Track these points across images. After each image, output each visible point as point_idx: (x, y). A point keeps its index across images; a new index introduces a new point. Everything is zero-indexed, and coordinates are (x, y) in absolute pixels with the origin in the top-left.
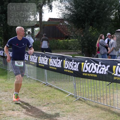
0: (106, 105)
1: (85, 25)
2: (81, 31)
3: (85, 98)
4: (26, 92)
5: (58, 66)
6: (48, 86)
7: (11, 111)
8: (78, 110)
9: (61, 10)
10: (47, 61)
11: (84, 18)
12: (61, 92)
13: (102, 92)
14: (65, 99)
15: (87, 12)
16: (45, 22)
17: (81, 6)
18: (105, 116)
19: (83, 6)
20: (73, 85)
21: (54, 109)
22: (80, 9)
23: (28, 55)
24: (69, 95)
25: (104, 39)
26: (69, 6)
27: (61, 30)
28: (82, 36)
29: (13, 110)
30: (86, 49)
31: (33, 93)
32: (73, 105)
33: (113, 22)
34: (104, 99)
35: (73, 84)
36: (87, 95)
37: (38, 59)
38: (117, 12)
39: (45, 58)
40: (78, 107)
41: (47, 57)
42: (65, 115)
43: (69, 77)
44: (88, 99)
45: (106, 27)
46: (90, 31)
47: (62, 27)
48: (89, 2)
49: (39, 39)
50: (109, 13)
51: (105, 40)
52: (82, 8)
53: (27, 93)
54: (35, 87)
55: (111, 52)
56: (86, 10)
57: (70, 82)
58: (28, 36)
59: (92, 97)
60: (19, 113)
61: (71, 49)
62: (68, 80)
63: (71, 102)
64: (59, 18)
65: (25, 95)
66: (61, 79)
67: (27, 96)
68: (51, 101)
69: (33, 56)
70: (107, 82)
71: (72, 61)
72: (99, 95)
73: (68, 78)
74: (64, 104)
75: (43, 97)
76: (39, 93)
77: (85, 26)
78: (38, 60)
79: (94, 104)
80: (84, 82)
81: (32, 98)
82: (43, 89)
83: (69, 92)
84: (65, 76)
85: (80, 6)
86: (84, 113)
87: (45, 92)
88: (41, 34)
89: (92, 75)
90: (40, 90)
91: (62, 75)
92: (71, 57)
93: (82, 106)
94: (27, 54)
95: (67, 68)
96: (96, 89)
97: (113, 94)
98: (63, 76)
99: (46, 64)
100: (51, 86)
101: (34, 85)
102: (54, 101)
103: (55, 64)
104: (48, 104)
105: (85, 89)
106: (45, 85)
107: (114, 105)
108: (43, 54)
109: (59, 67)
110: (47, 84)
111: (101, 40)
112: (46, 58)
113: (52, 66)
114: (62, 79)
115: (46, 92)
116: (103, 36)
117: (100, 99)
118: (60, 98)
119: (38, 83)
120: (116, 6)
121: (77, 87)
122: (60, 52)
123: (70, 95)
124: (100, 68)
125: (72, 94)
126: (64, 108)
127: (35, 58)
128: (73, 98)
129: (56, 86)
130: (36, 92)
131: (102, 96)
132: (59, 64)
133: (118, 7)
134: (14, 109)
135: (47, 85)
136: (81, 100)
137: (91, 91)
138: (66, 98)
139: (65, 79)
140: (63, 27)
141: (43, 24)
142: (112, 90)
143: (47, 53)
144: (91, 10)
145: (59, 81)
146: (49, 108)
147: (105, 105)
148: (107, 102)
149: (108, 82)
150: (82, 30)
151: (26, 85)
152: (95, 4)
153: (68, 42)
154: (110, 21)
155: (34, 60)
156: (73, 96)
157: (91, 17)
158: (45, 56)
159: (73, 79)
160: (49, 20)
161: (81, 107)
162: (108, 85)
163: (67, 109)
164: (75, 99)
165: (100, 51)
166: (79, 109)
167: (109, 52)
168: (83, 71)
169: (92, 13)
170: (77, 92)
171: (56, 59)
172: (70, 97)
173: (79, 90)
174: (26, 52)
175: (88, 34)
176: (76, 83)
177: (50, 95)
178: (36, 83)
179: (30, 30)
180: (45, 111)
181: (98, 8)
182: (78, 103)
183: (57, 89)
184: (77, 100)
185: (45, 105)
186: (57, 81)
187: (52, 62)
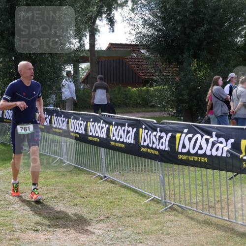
0: (227, 219)
1: (182, 56)
2: (175, 69)
3: (184, 206)
5: (128, 141)
6: (108, 181)
7: (32, 231)
8: (169, 230)
9: (134, 26)
10: (104, 130)
11: (180, 43)
12: (133, 193)
13: (218, 193)
14: (143, 208)
15: (188, 31)
16: (100, 51)
17: (175, 19)
18: (225, 242)
19: (178, 18)
20: (159, 180)
21: (120, 229)
22: (173, 25)
23: (67, 120)
24: (150, 199)
25: (221, 86)
26: (149, 18)
27: (134, 67)
28: (177, 79)
29: (36, 231)
30: (184, 105)
31: (76, 197)
33: (241, 51)
34: (222, 208)
35: (158, 177)
36: (187, 199)
37: (86, 126)
39: (102, 124)
40: (169, 224)
41: (106, 122)
42: (141, 239)
43: (151, 162)
44: (190, 208)
45: (227, 62)
46: (193, 68)
47: (135, 61)
48: (191, 10)
49: (88, 86)
50: (232, 32)
51: (223, 87)
52: (177, 22)
53: (64, 195)
54: (81, 184)
56: (186, 25)
57: (152, 172)
58: (67, 80)
59: (197, 203)
60: (48, 237)
61: (153, 106)
62: (148, 170)
63: (155, 214)
64: (130, 43)
66: (133, 166)
67: (64, 202)
68: (114, 211)
69: (76, 121)
70: (228, 173)
71: (156, 131)
72: (212, 199)
73: (148, 165)
74: (141, 218)
75: (98, 204)
76: (89, 195)
77: (184, 59)
78: (86, 130)
79: (201, 217)
80: (181, 173)
81: (74, 206)
82: (97, 188)
83: (149, 194)
84: (142, 160)
85: (172, 17)
86: (182, 235)
87: (101, 194)
88: (93, 76)
89: (197, 159)
91: (135, 158)
92: (155, 121)
93: (177, 221)
94: (64, 117)
95: (145, 144)
96: (205, 187)
98: (138, 161)
99: (104, 136)
100: (113, 182)
101: (79, 179)
102: (119, 213)
103: (121, 137)
104: (107, 217)
105: (184, 187)
106: (102, 179)
109: (131, 143)
110: (105, 177)
111: (215, 87)
112: (104, 125)
113: (115, 141)
114: (136, 166)
115: (104, 194)
116: (219, 78)
117: (214, 207)
118: (132, 205)
119: (86, 175)
121: (167, 184)
123: (152, 200)
124: (213, 144)
125: (157, 197)
126: (140, 226)
127: (81, 125)
128: (159, 205)
129: (124, 181)
130: (83, 194)
131: (219, 201)
132: (130, 137)
134: (37, 228)
136: (175, 210)
137: (196, 191)
138: (144, 205)
139: (142, 166)
140: (137, 61)
141: (96, 56)
142: (239, 189)
143: (104, 115)
145: (130, 171)
146: (110, 226)
147: (224, 220)
148: (230, 213)
149: (232, 173)
150: (177, 67)
151: (62, 180)
152: (205, 14)
153: (148, 91)
154: (235, 48)
155: (78, 128)
156: (158, 202)
157: (196, 41)
158: (102, 121)
159: (158, 167)
160: (109, 48)
161: (175, 223)
162: (230, 179)
163: (147, 228)
164: (162, 207)
165: (215, 110)
166: (170, 227)
168: (180, 151)
169: (198, 32)
170: (167, 192)
171: (125, 126)
172: (152, 203)
173: (170, 188)
174: (63, 113)
175: (189, 76)
176: (165, 176)
177: (112, 199)
178: (83, 176)
179: (70, 68)
180: (100, 232)
181: (209, 23)
182: (170, 215)
183: (125, 187)
184: (167, 209)
185: (100, 221)
186: (125, 170)
187: (116, 132)
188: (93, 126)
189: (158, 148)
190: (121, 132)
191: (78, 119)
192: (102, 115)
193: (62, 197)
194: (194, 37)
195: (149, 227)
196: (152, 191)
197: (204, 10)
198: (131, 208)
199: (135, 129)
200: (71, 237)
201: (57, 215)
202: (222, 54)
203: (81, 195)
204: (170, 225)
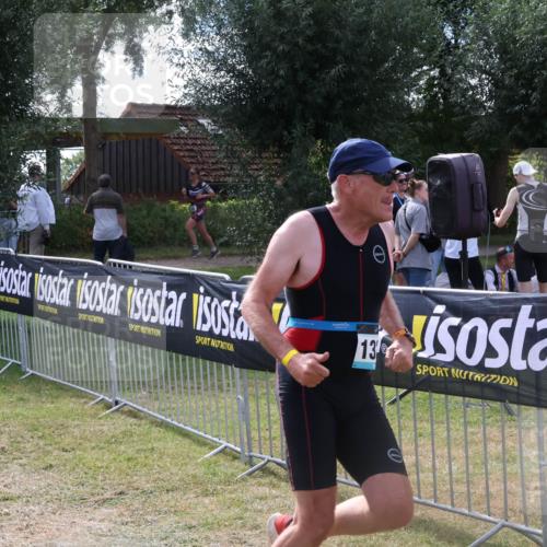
1: (290, 133)
2: (275, 160)
4: (18, 442)
5: (169, 322)
6: (123, 413)
8: (259, 519)
9: (183, 66)
10: (115, 298)
11: (286, 103)
12: (180, 438)
14: (200, 471)
15: (301, 77)
17: (274, 51)
18: (381, 540)
20: (236, 407)
21: (149, 518)
22: (268, 64)
23: (30, 275)
24: (216, 451)
26: (217, 49)
27: (184, 156)
28: (279, 182)
31: (50, 448)
32: (233, 496)
33: (417, 123)
35: (235, 401)
37: (74, 290)
38: (434, 78)
40: (257, 505)
41: (118, 280)
43: (219, 368)
46: (313, 160)
47: (186, 144)
48: (309, 32)
49: (81, 198)
53: (22, 445)
54: (61, 419)
55: (405, 255)
56: (297, 66)
57: (222, 391)
61: (226, 244)
62: (213, 385)
63: (228, 482)
64: (173, 103)
65: (11, 457)
66: (179, 378)
69: (50, 277)
70: (386, 389)
73: (212, 374)
74: (195, 492)
75: (99, 464)
76: (80, 444)
77: (293, 138)
78: (73, 297)
81: (46, 469)
82: (97, 428)
83: (215, 439)
84: (197, 363)
85: (268, 47)
87: (108, 442)
88: (92, 176)
90: (85, 431)
91: (184, 360)
92: (227, 277)
93: (277, 497)
94: (22, 270)
95: (206, 328)
97: (416, 441)
98: (191, 365)
99: (114, 310)
100: (134, 414)
101: (58, 409)
102: (148, 482)
103: (153, 314)
104: (121, 493)
106: (108, 406)
107: (419, 492)
108: (96, 265)
109: (175, 327)
110: (117, 403)
113: (140, 322)
114: (185, 377)
115: (114, 441)
118: (176, 465)
119: (73, 399)
120: (429, 51)
121: (253, 415)
122: (176, 258)
123: (220, 452)
125: (232, 446)
126: (194, 511)
127: (62, 286)
128: (236, 463)
129: (160, 411)
130: (67, 441)
132: (173, 313)
133: (441, 57)
135: (114, 408)
136: (273, 473)
138: (203, 463)
139: (198, 376)
140: (190, 142)
141: (99, 130)
142: (411, 424)
143: (115, 264)
144: (317, 66)
145: (173, 388)
146: (126, 513)
149: (393, 389)
150: (279, 157)
151: (18, 410)
152: (338, 41)
153: (214, 210)
154: (405, 116)
155: (56, 294)
156: (235, 457)
157: (320, 100)
159: (233, 378)
160: (127, 114)
161: (271, 503)
162: (393, 402)
164: (243, 466)
166: (260, 511)
167: (399, 255)
170: (254, 434)
172: (222, 460)
173: (262, 425)
174: (21, 260)
175: (305, 177)
176: (251, 397)
177: (131, 452)
178: (66, 401)
179: (37, 158)
180: (104, 526)
181: (348, 60)
182: (260, 484)
183: (162, 424)
184: (254, 472)
185: (104, 501)
186: (161, 387)
187: (141, 300)
188: (90, 288)
189: (233, 336)
190: (153, 302)
191: (55, 274)
192: (110, 263)
193: (18, 450)
194: (316, 91)
195: (214, 513)
196: (222, 433)
197: (337, 32)
198: (174, 470)
199: (183, 296)
200: (37, 541)
201: (6, 490)
202: (376, 129)
203: (62, 445)
204: (259, 507)
